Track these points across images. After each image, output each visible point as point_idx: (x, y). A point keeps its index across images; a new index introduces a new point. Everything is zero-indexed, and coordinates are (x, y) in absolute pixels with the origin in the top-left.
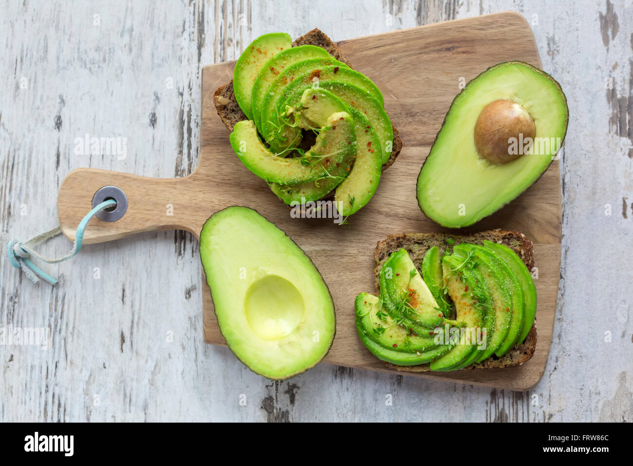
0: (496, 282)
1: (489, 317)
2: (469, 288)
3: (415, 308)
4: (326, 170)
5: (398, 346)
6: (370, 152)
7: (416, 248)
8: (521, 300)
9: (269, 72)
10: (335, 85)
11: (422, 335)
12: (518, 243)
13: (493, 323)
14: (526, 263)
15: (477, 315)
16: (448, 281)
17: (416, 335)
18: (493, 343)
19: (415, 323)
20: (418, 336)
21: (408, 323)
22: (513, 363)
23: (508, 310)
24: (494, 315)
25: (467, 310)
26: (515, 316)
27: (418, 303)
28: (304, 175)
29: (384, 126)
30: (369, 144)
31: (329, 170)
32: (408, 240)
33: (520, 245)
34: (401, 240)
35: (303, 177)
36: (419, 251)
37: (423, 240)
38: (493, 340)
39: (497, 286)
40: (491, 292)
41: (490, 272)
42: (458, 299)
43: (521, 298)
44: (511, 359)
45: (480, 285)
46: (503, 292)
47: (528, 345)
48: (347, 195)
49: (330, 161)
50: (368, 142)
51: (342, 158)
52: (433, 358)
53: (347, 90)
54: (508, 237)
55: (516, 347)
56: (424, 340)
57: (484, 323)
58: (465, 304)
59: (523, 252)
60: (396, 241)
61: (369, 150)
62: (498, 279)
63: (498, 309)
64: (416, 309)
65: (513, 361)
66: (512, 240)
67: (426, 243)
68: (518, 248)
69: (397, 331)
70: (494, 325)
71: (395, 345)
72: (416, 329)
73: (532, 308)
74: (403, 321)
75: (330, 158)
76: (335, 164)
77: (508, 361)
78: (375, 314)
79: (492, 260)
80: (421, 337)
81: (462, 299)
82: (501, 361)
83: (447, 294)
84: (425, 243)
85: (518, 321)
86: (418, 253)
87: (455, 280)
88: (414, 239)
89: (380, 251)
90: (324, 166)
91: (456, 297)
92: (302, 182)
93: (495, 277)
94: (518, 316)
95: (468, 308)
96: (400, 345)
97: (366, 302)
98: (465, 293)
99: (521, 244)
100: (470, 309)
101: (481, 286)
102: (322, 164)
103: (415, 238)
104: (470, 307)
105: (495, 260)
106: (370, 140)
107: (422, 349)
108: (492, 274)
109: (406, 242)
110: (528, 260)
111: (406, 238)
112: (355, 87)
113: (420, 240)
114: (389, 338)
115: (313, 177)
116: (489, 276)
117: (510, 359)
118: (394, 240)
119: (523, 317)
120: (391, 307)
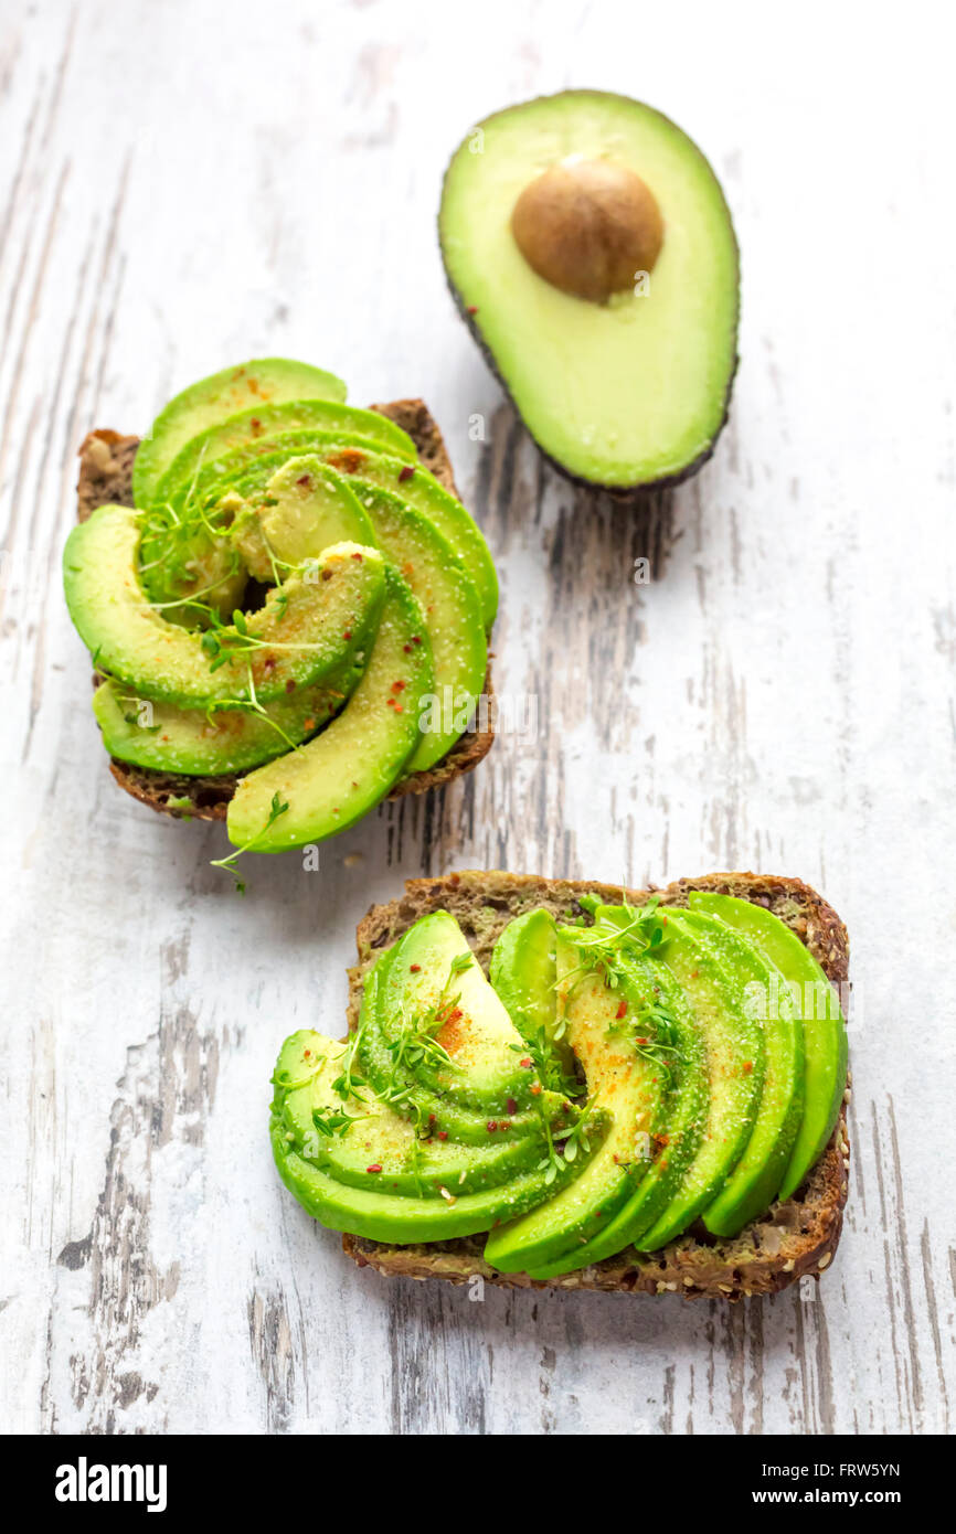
0: (717, 990)
1: (686, 1092)
2: (630, 1004)
3: (451, 1054)
4: (252, 684)
5: (385, 1173)
6: (392, 708)
7: (485, 918)
8: (793, 1041)
9: (246, 427)
10: (380, 500)
11: (464, 1133)
12: (800, 909)
13: (700, 1114)
14: (822, 960)
15: (648, 1083)
16: (569, 999)
17: (445, 1138)
18: (694, 1178)
19: (447, 1096)
20: (453, 1141)
21: (423, 1100)
22: (762, 1260)
23: (748, 1069)
24: (705, 1088)
25: (620, 1076)
26: (771, 1091)
27: (466, 1039)
28: (193, 678)
29: (463, 665)
30: (399, 686)
31: (262, 689)
32: (466, 893)
33: (803, 915)
34: (445, 893)
35: (189, 683)
36: (495, 926)
37: (512, 893)
38: (696, 1170)
39: (720, 1002)
40: (701, 1023)
41: (699, 963)
42: (595, 1051)
43: (792, 1035)
44: (757, 1246)
45: (663, 1001)
46: (736, 1018)
47: (816, 1206)
48: (272, 793)
49: (277, 665)
50: (397, 680)
51: (310, 670)
52: (492, 1211)
53: (407, 527)
54: (768, 890)
55: (774, 1212)
56: (470, 1152)
57: (668, 1108)
58: (613, 1059)
59: (811, 933)
60: (428, 898)
61: (391, 702)
62: (722, 980)
63: (718, 1074)
64: (456, 1057)
65: (760, 1255)
66: (781, 899)
67: (518, 904)
68: (797, 922)
69: (388, 1129)
70: (701, 1119)
71: (375, 1170)
72: (451, 1116)
73: (828, 1069)
74: (411, 1094)
75: (280, 658)
76: (284, 682)
77: (746, 1253)
78: (331, 1084)
79: (711, 939)
80: (460, 1142)
81: (607, 1046)
82: (721, 1254)
83: (565, 1039)
84: (513, 903)
85: (780, 1104)
86: (489, 930)
87: (590, 991)
88: (482, 890)
89: (377, 922)
90: (254, 674)
91: (590, 1046)
92: (181, 698)
93: (714, 975)
94: (780, 1090)
95: (622, 1070)
96: (392, 1170)
97: (307, 1053)
98: (615, 1023)
99: (807, 910)
100: (630, 1069)
101: (670, 1003)
102: (253, 666)
103: (485, 885)
104: (629, 1064)
105: (719, 940)
106: (408, 679)
107: (458, 1176)
108: (703, 971)
109: (460, 900)
110: (827, 952)
111: (460, 885)
112: (431, 528)
113: (499, 893)
114: (362, 1151)
115: (213, 693)
116: (696, 975)
117: (752, 1246)
118: (422, 894)
119: (796, 1095)
120: (382, 1059)
